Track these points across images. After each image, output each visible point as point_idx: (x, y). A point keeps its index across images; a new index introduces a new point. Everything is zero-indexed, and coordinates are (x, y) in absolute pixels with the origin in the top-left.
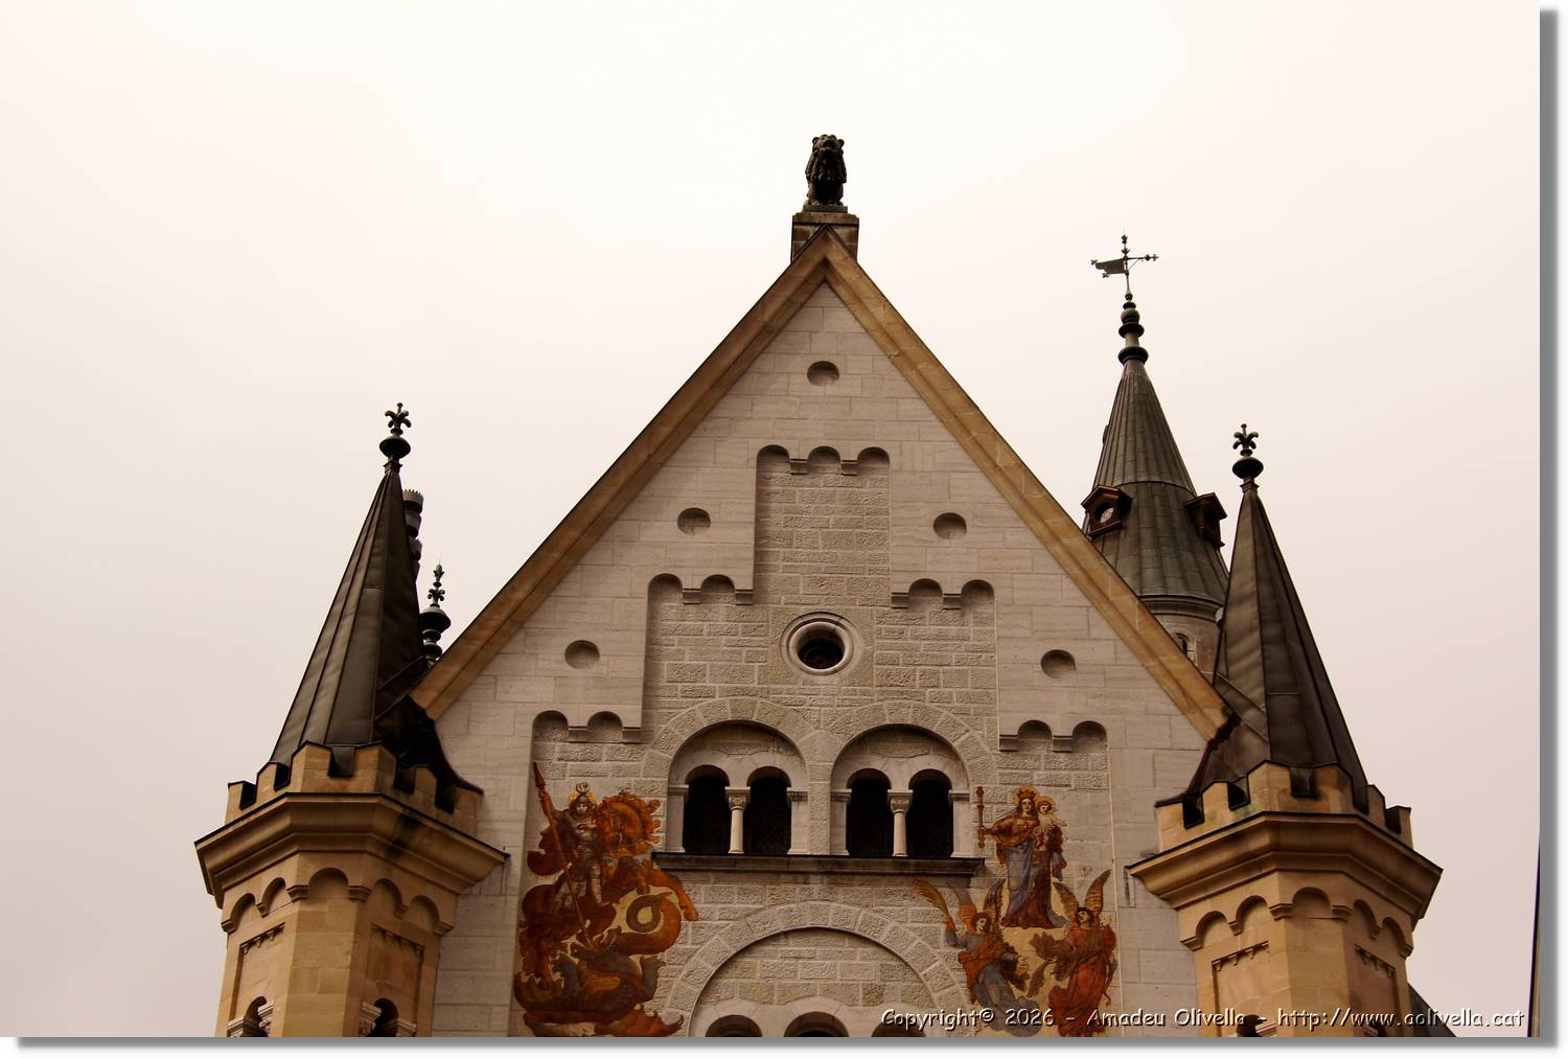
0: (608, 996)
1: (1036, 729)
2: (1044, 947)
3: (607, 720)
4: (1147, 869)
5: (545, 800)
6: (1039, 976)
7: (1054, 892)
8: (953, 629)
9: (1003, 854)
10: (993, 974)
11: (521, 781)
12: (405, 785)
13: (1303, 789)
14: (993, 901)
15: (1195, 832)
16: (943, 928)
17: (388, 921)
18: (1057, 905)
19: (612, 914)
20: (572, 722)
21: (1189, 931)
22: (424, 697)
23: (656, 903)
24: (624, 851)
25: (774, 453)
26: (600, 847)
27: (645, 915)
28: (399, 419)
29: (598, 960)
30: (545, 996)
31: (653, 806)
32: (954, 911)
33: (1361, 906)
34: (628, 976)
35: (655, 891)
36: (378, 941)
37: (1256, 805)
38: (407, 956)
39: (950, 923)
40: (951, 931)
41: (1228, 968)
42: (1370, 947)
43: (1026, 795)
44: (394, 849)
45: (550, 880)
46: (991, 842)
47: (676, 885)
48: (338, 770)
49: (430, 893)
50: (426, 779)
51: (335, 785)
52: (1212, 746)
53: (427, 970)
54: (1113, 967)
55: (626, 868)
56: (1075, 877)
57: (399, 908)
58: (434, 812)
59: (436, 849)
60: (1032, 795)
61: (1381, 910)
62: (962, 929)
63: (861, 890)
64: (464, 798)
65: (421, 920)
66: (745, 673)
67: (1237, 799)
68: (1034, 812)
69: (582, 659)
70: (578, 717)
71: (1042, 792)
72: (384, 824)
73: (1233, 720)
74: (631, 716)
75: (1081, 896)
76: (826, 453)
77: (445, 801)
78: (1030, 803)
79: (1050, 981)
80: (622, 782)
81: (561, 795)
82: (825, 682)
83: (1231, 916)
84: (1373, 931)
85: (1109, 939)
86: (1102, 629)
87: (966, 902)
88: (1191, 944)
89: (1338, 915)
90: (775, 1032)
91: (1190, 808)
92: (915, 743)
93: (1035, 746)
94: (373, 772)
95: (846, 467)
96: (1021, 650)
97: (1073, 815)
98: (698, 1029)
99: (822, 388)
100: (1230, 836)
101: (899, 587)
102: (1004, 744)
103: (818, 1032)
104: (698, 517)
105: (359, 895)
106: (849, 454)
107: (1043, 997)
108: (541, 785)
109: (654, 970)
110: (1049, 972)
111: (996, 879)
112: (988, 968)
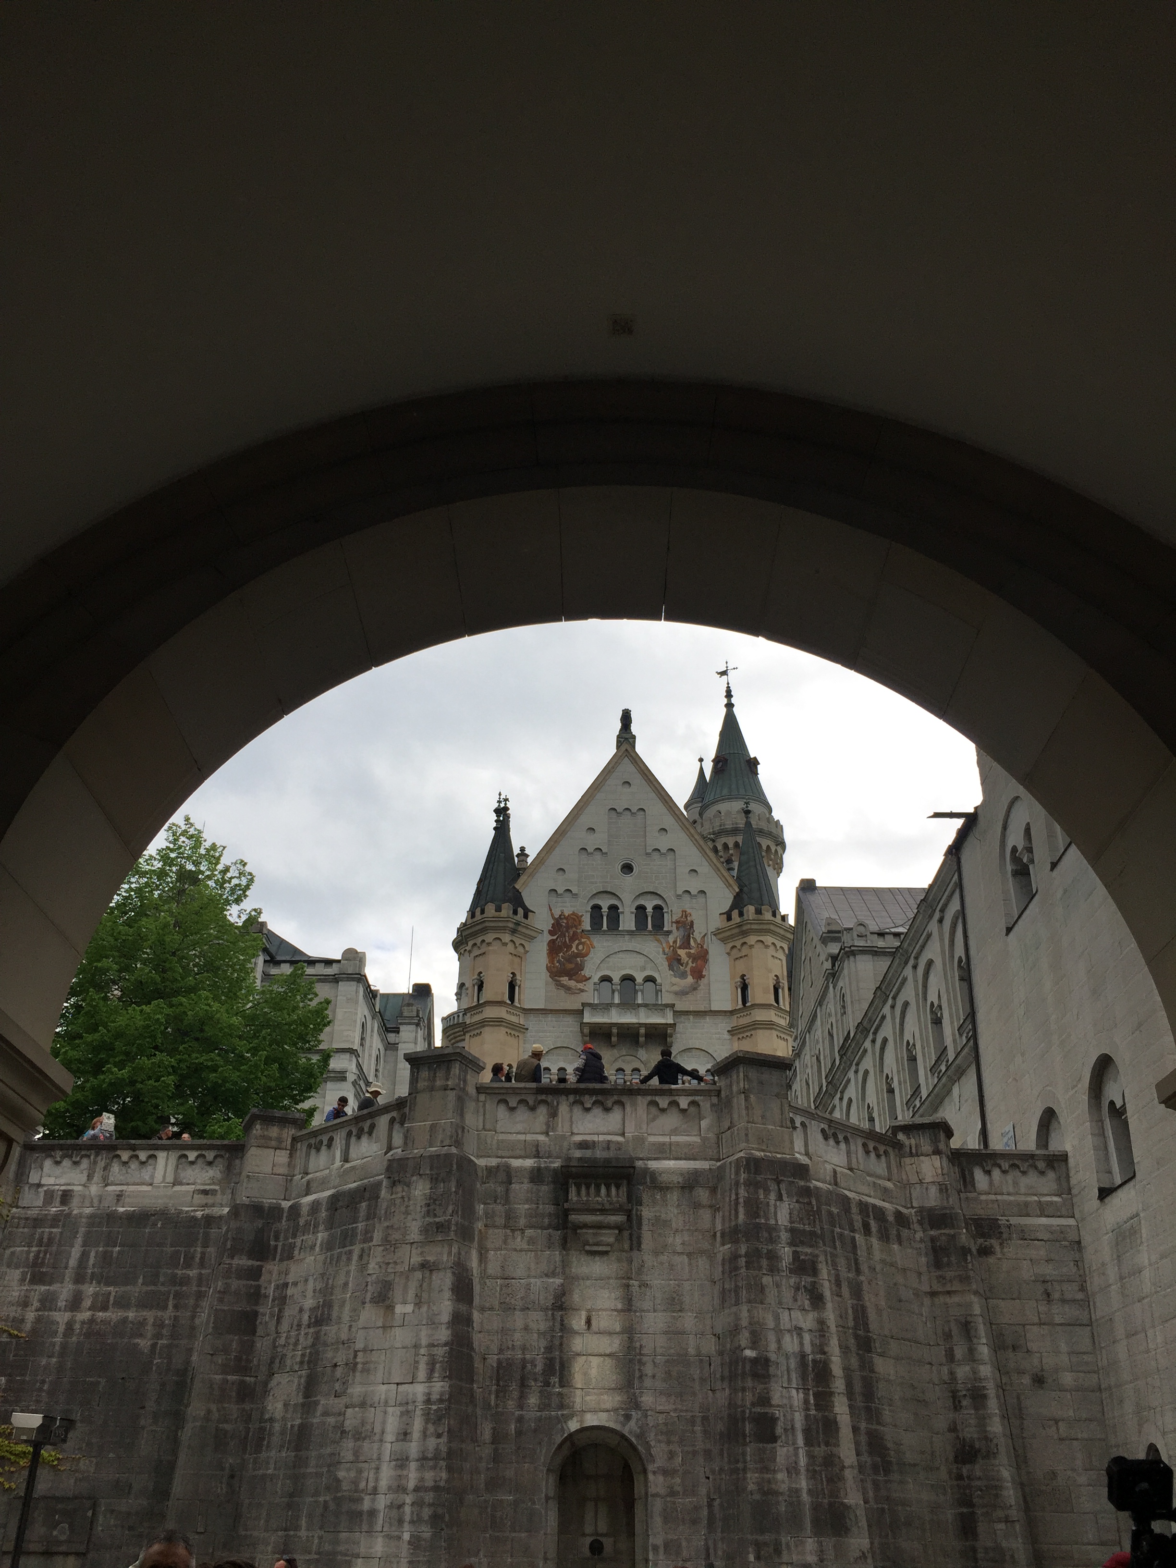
0: (572, 969)
1: (688, 892)
2: (689, 955)
3: (568, 890)
4: (717, 933)
5: (552, 915)
6: (687, 963)
7: (692, 940)
8: (664, 863)
9: (678, 928)
10: (675, 963)
11: (546, 909)
12: (515, 912)
13: (759, 912)
14: (675, 942)
15: (730, 923)
16: (661, 950)
17: (512, 950)
18: (692, 943)
19: (572, 947)
20: (559, 892)
21: (728, 951)
22: (517, 886)
23: (583, 944)
24: (574, 929)
25: (614, 809)
26: (568, 927)
27: (580, 947)
29: (569, 960)
30: (554, 970)
31: (582, 916)
32: (664, 945)
33: (773, 944)
34: (577, 964)
35: (583, 940)
36: (510, 957)
37: (745, 917)
38: (517, 960)
39: (663, 949)
40: (664, 951)
41: (737, 962)
43: (684, 912)
44: (514, 931)
45: (555, 937)
46: (674, 925)
47: (589, 938)
48: (499, 909)
49: (523, 942)
50: (520, 911)
51: (497, 914)
52: (735, 897)
53: (523, 963)
54: (707, 960)
55: (575, 933)
56: (697, 935)
57: (516, 947)
58: (523, 920)
59: (524, 930)
60: (686, 912)
61: (779, 944)
62: (667, 950)
63: (639, 939)
64: (530, 915)
65: (521, 949)
66: (606, 877)
67: (741, 914)
68: (686, 917)
69: (561, 872)
70: (560, 890)
71: (688, 911)
72: (511, 925)
73: (741, 890)
74: (575, 890)
75: (699, 941)
76: (628, 809)
77: (526, 916)
78: (685, 914)
79: (690, 964)
80: (573, 909)
82: (628, 879)
83: (739, 947)
84: (776, 950)
85: (707, 952)
86: (705, 863)
87: (668, 942)
88: (728, 954)
89: (767, 947)
90: (616, 979)
91: (729, 916)
92: (653, 896)
93: (686, 897)
94: (506, 910)
95: (633, 814)
96: (683, 870)
97: (696, 917)
98: (596, 979)
99: (626, 789)
100: (739, 926)
101: (649, 850)
102: (679, 897)
103: (628, 979)
104: (591, 829)
105: (505, 944)
106: (634, 810)
107: (688, 969)
108: (551, 910)
109: (583, 962)
110: (690, 962)
111: (676, 936)
112: (674, 961)
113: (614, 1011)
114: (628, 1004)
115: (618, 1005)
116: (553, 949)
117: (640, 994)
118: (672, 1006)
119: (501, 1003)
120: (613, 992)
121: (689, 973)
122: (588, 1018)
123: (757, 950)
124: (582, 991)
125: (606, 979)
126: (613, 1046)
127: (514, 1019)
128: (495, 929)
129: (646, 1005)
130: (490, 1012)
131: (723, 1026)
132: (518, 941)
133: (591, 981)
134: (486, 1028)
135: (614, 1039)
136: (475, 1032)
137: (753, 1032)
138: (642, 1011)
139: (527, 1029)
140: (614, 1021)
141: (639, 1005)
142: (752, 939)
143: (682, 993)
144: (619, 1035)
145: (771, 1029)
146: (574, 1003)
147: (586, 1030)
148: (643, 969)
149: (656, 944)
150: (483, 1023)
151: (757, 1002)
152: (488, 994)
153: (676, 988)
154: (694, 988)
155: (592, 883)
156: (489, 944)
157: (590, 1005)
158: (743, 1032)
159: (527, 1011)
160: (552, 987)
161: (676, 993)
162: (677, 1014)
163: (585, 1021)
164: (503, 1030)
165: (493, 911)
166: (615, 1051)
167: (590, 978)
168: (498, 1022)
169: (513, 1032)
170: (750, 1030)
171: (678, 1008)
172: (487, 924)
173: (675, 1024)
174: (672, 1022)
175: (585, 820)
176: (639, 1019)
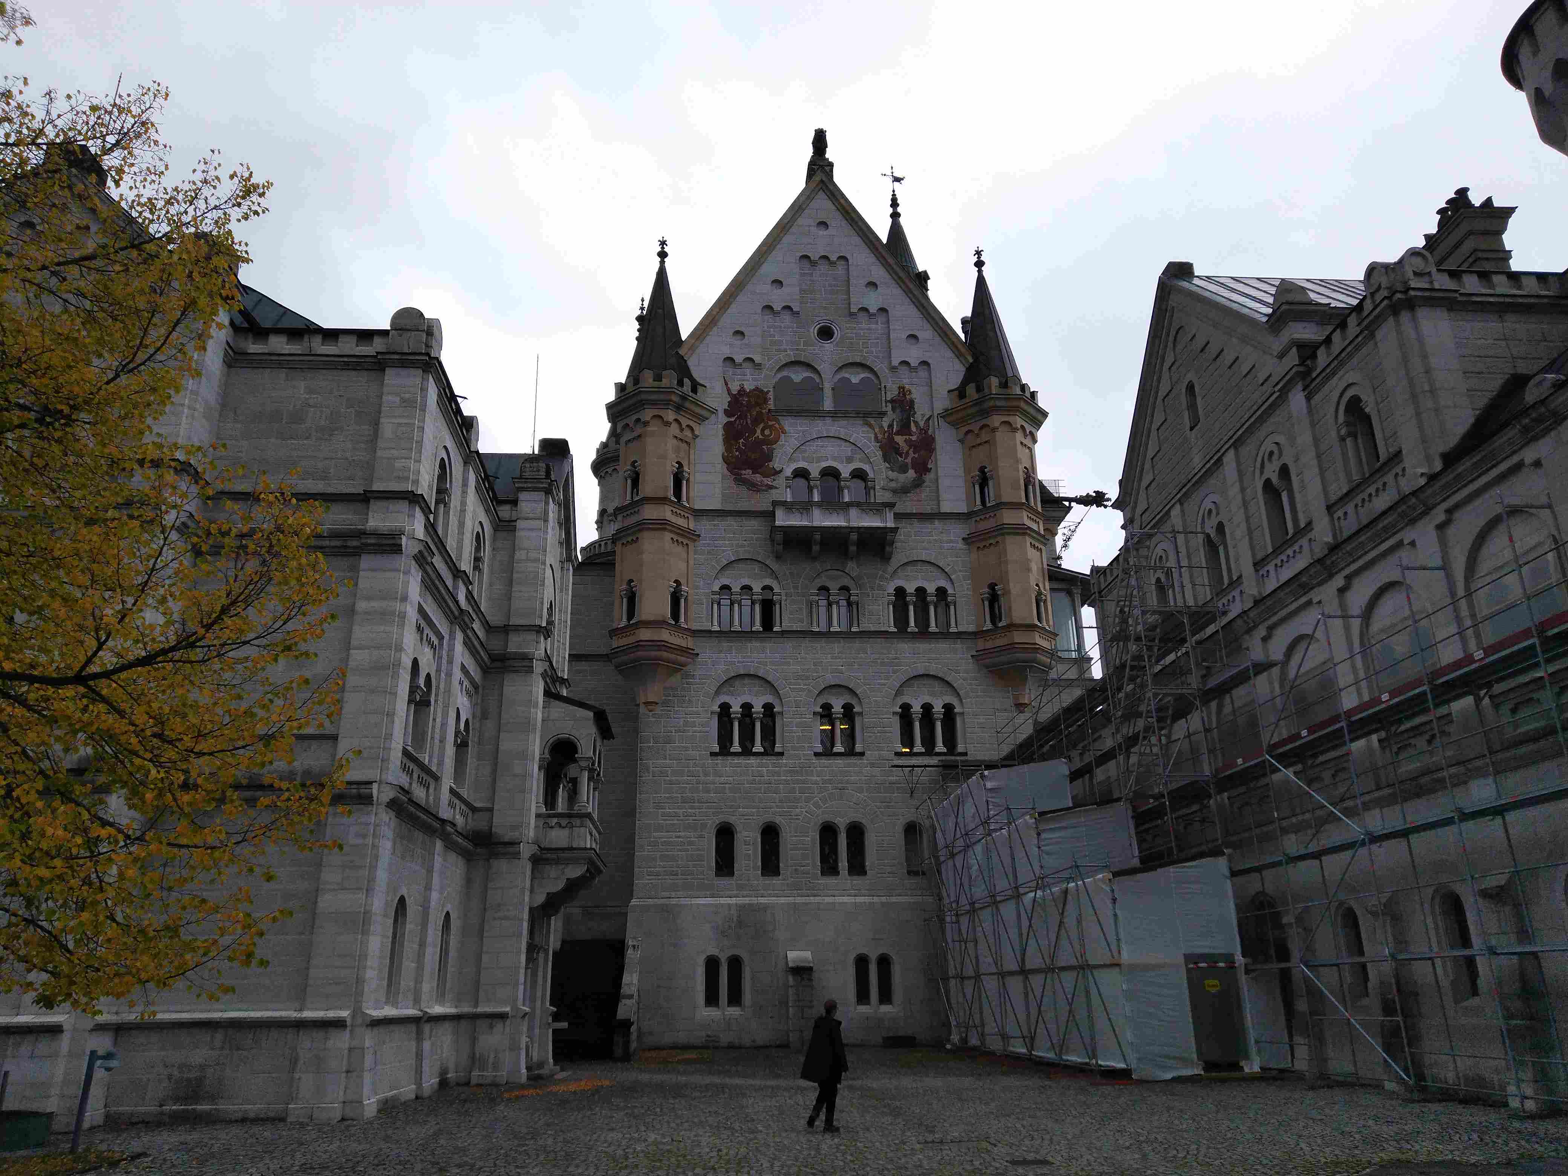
0: (756, 460)
1: (905, 363)
2: (909, 443)
3: (750, 360)
4: (946, 415)
5: (728, 390)
6: (907, 453)
8: (873, 326)
9: (893, 409)
10: (892, 453)
11: (721, 383)
12: (681, 383)
13: (1004, 385)
14: (891, 426)
15: (964, 401)
16: (873, 436)
17: (678, 433)
18: (913, 429)
19: (755, 431)
20: (737, 361)
21: (961, 436)
22: (682, 352)
23: (771, 427)
24: (758, 409)
25: (806, 257)
26: (750, 406)
27: (767, 432)
28: (663, 243)
29: (753, 448)
30: (733, 460)
31: (768, 392)
32: (877, 430)
33: (1022, 427)
34: (763, 453)
35: (770, 423)
36: (675, 441)
37: (986, 390)
38: (684, 445)
39: (876, 434)
40: (876, 437)
41: (975, 451)
42: (1025, 442)
43: (901, 388)
44: (679, 408)
45: (733, 419)
47: (777, 421)
48: (658, 378)
49: (691, 423)
50: (686, 381)
51: (656, 384)
52: (969, 370)
53: (692, 452)
54: (934, 449)
55: (759, 415)
56: (918, 417)
57: (682, 430)
58: (691, 394)
59: (692, 408)
60: (904, 388)
61: (1028, 428)
62: (880, 436)
63: (844, 422)
64: (700, 389)
65: (688, 433)
66: (799, 344)
67: (979, 389)
68: (904, 395)
69: (739, 337)
70: (739, 359)
71: (907, 387)
72: (674, 398)
73: (976, 360)
74: (757, 359)
75: (922, 424)
76: (825, 257)
77: (694, 390)
78: (903, 391)
79: (911, 454)
80: (756, 383)
81: (735, 389)
82: (828, 346)
83: (976, 431)
84: (1025, 436)
86: (927, 326)
87: (881, 427)
88: (961, 441)
89: (1015, 430)
90: (815, 472)
91: (961, 392)
92: (859, 370)
93: (904, 370)
94: (669, 379)
95: (832, 264)
96: (899, 334)
97: (918, 395)
98: (788, 472)
99: (822, 232)
100: (978, 403)
101: (854, 309)
102: (893, 369)
103: (831, 473)
104: (778, 283)
105: (668, 424)
106: (833, 258)
107: (909, 460)
108: (726, 384)
109: (771, 451)
110: (911, 452)
111: (891, 418)
112: (889, 450)
113: (816, 512)
114: (832, 503)
115: (819, 505)
116: (731, 434)
117: (846, 491)
118: (891, 505)
119: (663, 500)
120: (810, 489)
121: (910, 466)
122: (782, 519)
123: (1001, 436)
124: (771, 487)
125: (801, 474)
126: (814, 559)
127: (681, 522)
128: (654, 403)
129: (858, 505)
130: (650, 512)
131: (957, 531)
132: (685, 422)
133: (782, 476)
134: (646, 534)
135: (816, 548)
136: (629, 539)
137: (999, 539)
138: (853, 512)
139: (699, 536)
140: (816, 523)
141: (849, 505)
142: (996, 420)
143: (904, 490)
144: (822, 543)
145: (1024, 534)
146: (762, 502)
147: (779, 537)
148: (850, 460)
149: (866, 429)
150: (642, 526)
151: (1004, 500)
152: (648, 488)
153: (893, 485)
154: (918, 484)
155: (778, 350)
156: (646, 424)
157: (784, 504)
158: (985, 540)
159: (699, 514)
160: (730, 482)
161: (895, 491)
162: (898, 516)
163: (777, 523)
164: (668, 536)
165: (651, 380)
166: (817, 565)
167: (781, 471)
168: (662, 525)
169: (680, 540)
170: (995, 536)
171: (898, 508)
172: (643, 396)
173: (895, 530)
174: (893, 525)
175: (770, 269)
176: (849, 521)
